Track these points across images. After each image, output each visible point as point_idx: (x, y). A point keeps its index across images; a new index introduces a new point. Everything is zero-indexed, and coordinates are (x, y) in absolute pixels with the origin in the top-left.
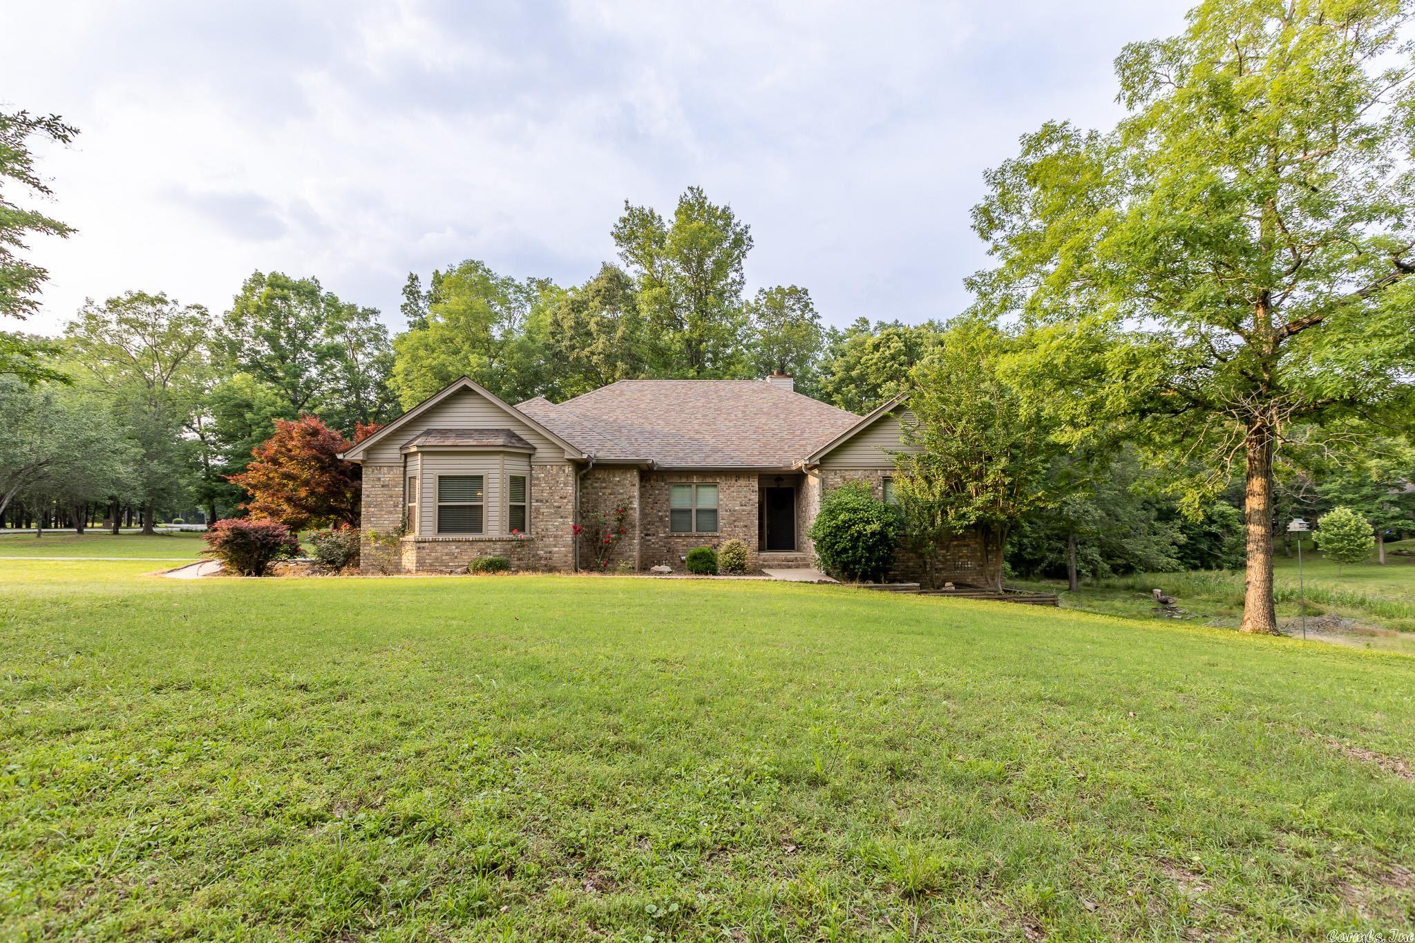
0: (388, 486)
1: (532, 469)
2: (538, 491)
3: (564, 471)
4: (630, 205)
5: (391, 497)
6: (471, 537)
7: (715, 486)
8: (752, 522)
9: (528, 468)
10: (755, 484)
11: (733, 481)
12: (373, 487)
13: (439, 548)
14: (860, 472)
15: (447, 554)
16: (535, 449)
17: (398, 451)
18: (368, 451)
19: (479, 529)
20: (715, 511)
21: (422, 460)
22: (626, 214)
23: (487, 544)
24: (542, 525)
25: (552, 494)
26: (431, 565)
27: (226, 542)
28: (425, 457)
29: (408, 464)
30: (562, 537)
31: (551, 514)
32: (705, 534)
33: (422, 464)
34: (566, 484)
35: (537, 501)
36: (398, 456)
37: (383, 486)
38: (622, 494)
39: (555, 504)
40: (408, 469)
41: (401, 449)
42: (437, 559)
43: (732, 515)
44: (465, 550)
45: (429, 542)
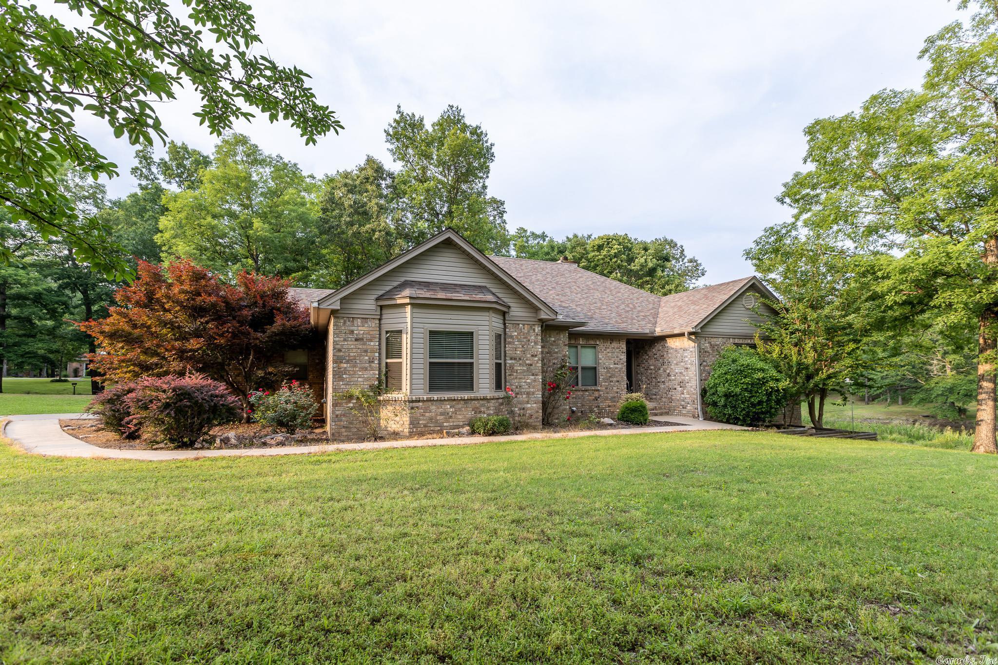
0: (362, 339)
1: (505, 328)
2: (514, 348)
3: (534, 330)
4: (402, 109)
5: (366, 351)
6: (466, 395)
7: (595, 347)
8: (622, 378)
9: (502, 326)
10: (623, 346)
11: (609, 344)
12: (345, 340)
13: (433, 408)
14: (720, 339)
15: (442, 414)
16: (510, 307)
17: (373, 302)
18: (343, 300)
19: (470, 387)
20: (595, 369)
21: (412, 313)
22: (397, 117)
23: (481, 402)
24: (516, 382)
25: (524, 352)
26: (425, 426)
27: (167, 406)
28: (415, 310)
29: (384, 316)
30: (533, 393)
31: (524, 371)
32: (589, 388)
33: (412, 318)
34: (536, 343)
35: (511, 359)
36: (373, 307)
37: (356, 340)
38: (556, 353)
39: (528, 362)
40: (383, 322)
41: (377, 299)
42: (431, 419)
43: (608, 372)
44: (460, 410)
45: (423, 401)
